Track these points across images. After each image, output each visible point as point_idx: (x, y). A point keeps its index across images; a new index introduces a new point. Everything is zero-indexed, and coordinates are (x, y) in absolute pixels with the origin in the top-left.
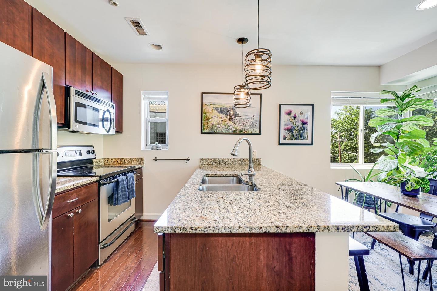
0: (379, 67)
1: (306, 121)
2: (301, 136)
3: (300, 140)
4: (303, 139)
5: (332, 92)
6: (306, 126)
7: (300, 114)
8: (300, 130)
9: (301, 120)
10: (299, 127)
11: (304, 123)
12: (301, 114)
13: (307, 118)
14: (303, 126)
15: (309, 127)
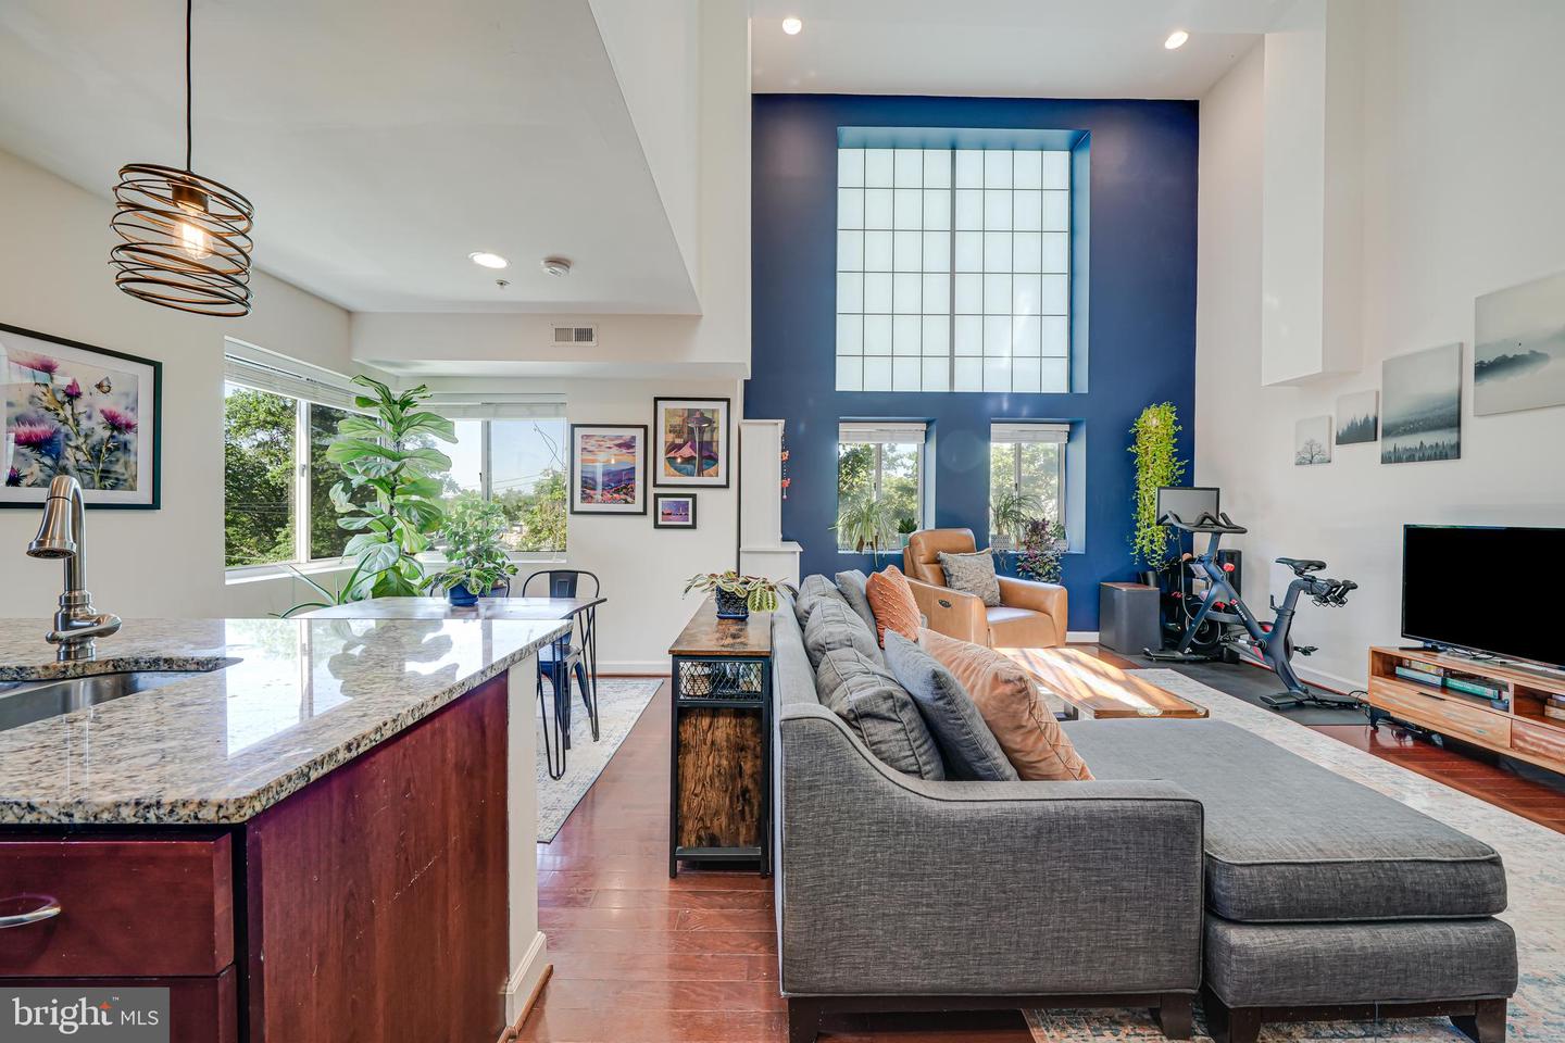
0: (349, 313)
1: (125, 415)
2: (105, 474)
3: (101, 488)
4: (113, 487)
5: (226, 337)
6: (128, 436)
7: (99, 386)
8: (101, 452)
9: (102, 411)
10: (95, 439)
11: (115, 424)
12: (106, 389)
13: (134, 409)
14: (112, 437)
15: (141, 442)
